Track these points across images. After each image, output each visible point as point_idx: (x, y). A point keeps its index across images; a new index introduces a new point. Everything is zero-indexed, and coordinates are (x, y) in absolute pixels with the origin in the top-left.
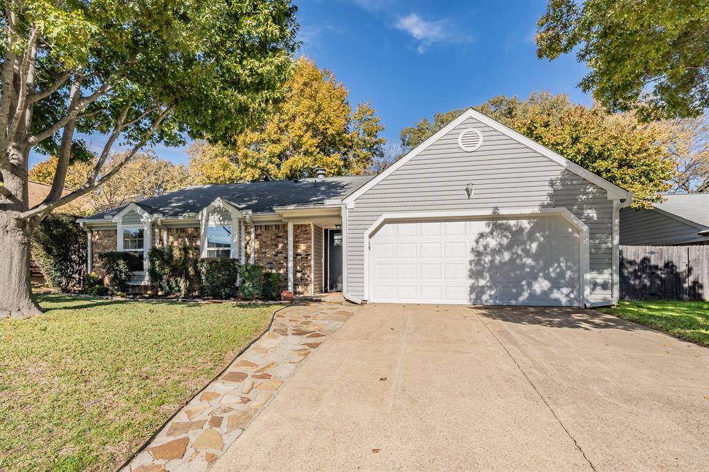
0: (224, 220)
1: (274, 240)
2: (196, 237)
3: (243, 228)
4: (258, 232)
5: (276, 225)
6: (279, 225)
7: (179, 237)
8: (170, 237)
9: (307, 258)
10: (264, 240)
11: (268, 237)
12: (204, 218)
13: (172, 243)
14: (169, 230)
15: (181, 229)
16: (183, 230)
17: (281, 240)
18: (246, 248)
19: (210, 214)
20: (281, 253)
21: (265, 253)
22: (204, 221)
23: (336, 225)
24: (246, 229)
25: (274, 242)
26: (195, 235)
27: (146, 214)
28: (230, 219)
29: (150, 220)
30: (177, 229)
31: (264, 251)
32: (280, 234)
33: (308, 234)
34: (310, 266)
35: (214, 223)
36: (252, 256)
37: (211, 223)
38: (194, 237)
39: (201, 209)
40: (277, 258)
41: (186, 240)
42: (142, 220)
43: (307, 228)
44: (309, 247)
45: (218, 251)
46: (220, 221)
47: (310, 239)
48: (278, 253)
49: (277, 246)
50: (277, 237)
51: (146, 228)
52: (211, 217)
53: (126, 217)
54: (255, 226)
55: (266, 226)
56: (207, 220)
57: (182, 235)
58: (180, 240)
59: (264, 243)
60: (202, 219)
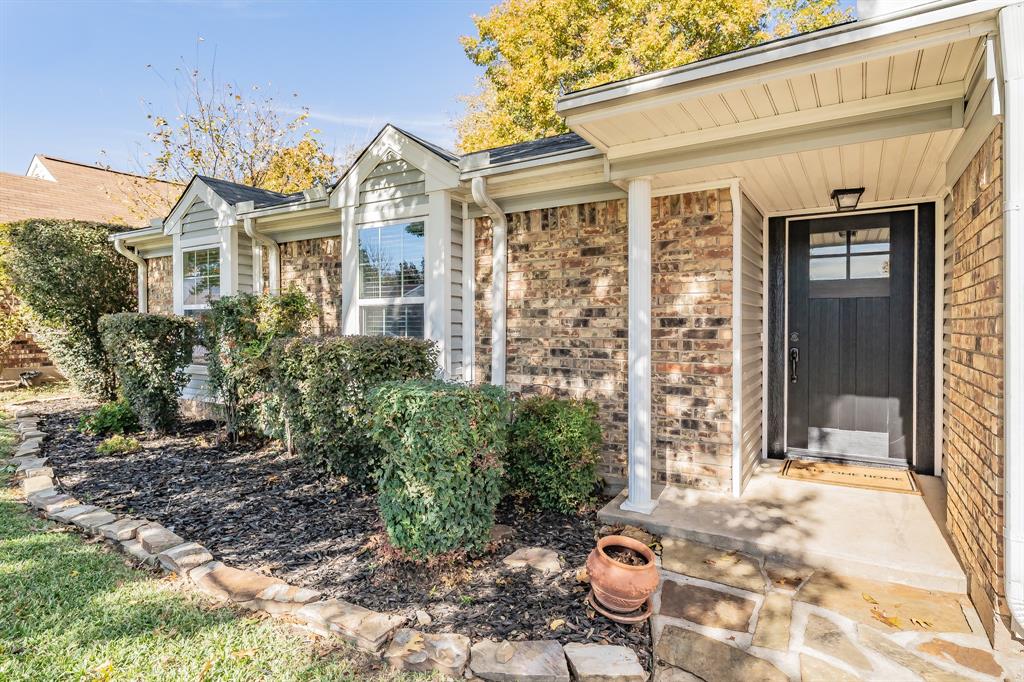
0: (407, 200)
1: (575, 264)
3: (469, 227)
4: (522, 237)
5: (581, 206)
6: (593, 207)
7: (305, 267)
8: (288, 268)
9: (712, 335)
10: (538, 266)
11: (553, 249)
13: (292, 285)
14: (282, 247)
15: (307, 242)
16: (312, 247)
17: (600, 262)
18: (479, 296)
19: (367, 185)
20: (602, 313)
21: (544, 313)
22: (352, 212)
23: (837, 194)
24: (480, 230)
25: (574, 273)
27: (224, 206)
28: (424, 196)
29: (231, 222)
30: (300, 244)
31: (537, 305)
32: (600, 241)
33: (717, 231)
34: (724, 371)
35: (378, 216)
36: (499, 324)
37: (371, 215)
40: (585, 334)
41: (322, 273)
42: (217, 222)
43: (715, 208)
44: (722, 290)
45: (390, 309)
46: (397, 206)
47: (726, 253)
48: (589, 312)
49: (585, 285)
50: (584, 253)
51: (224, 242)
52: (370, 197)
54: (509, 217)
55: (545, 214)
56: (361, 206)
57: (312, 260)
58: (309, 274)
59: (541, 275)
60: (346, 207)
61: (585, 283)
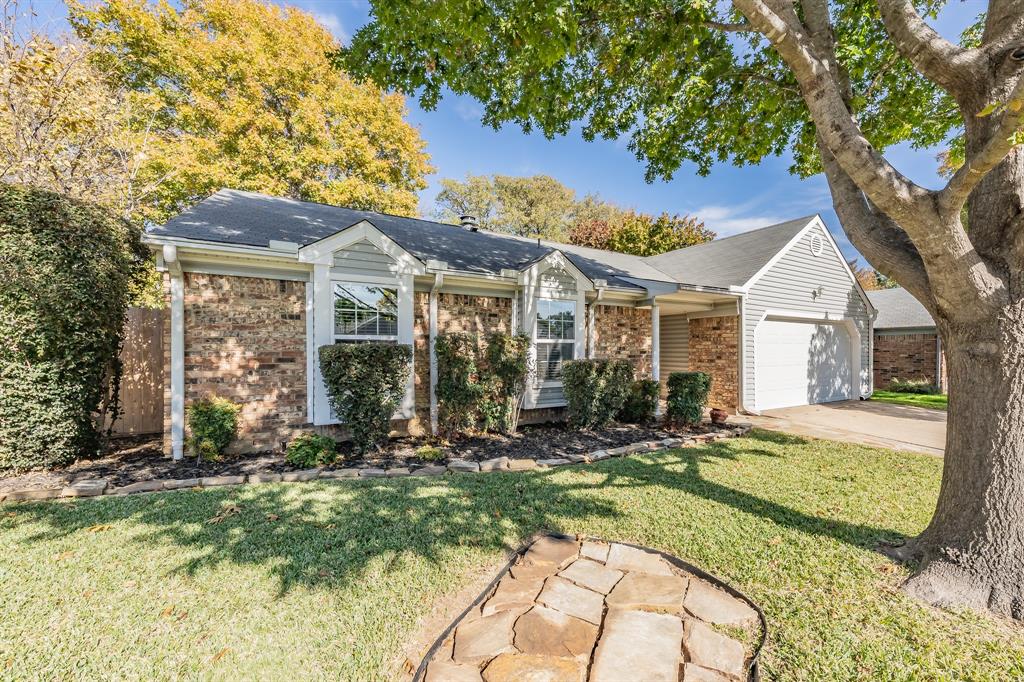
0: (565, 291)
1: (616, 329)
2: (495, 315)
4: (598, 316)
5: (617, 307)
6: (622, 308)
7: (461, 313)
8: (443, 311)
10: (603, 329)
11: (610, 321)
12: (534, 283)
13: (447, 324)
15: (466, 297)
16: (470, 300)
17: (624, 329)
19: (543, 277)
20: (624, 349)
21: (606, 348)
22: (532, 289)
25: (615, 333)
26: (493, 311)
27: (405, 258)
28: (575, 291)
29: (416, 272)
30: (457, 296)
31: (603, 345)
32: (623, 321)
35: (548, 295)
37: (545, 294)
38: (491, 315)
39: (528, 264)
40: (619, 357)
41: (477, 319)
42: (393, 268)
45: (555, 345)
46: (559, 292)
48: (619, 348)
50: (619, 326)
51: (404, 289)
52: (543, 283)
53: (346, 255)
56: (538, 289)
57: (468, 309)
58: (464, 319)
59: (604, 332)
60: (529, 285)
61: (619, 337)
